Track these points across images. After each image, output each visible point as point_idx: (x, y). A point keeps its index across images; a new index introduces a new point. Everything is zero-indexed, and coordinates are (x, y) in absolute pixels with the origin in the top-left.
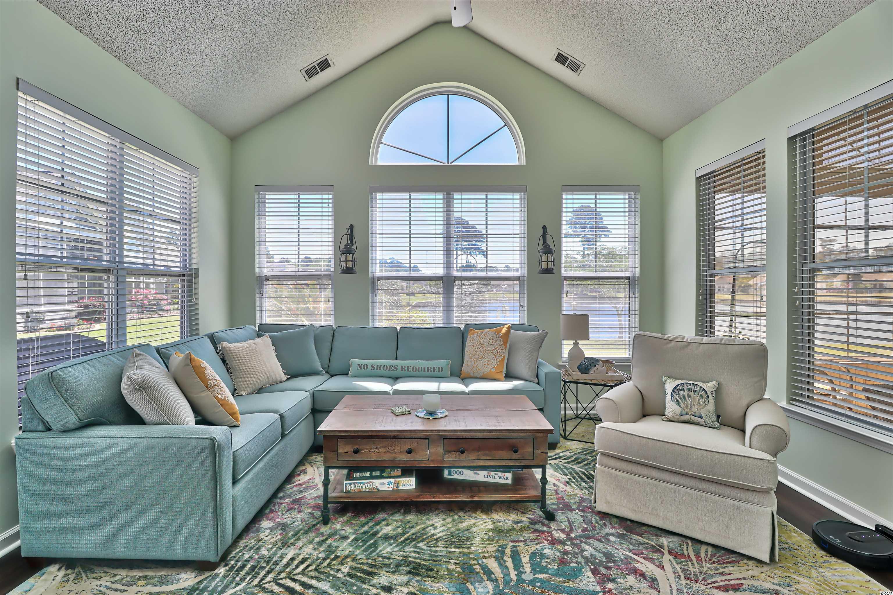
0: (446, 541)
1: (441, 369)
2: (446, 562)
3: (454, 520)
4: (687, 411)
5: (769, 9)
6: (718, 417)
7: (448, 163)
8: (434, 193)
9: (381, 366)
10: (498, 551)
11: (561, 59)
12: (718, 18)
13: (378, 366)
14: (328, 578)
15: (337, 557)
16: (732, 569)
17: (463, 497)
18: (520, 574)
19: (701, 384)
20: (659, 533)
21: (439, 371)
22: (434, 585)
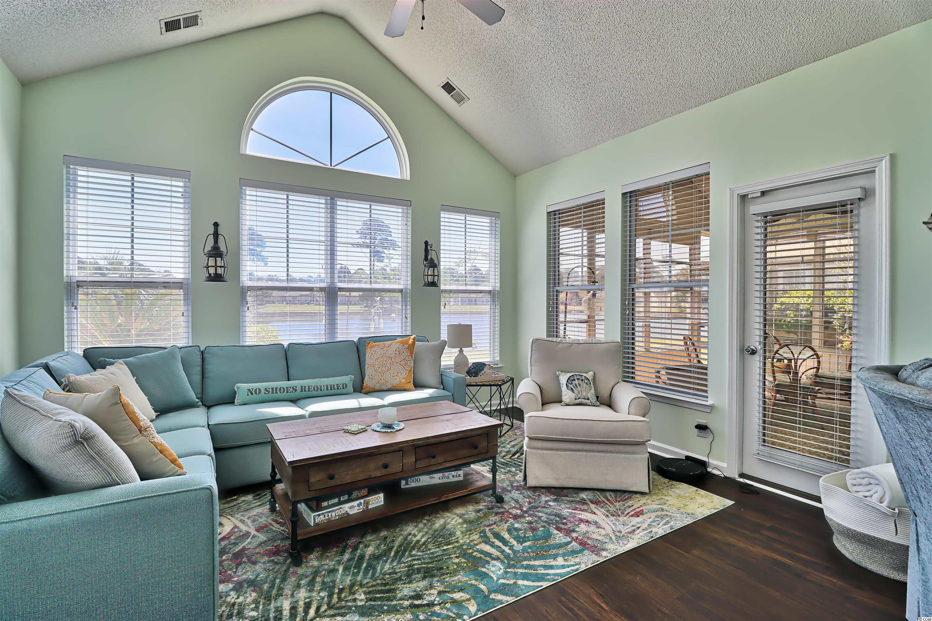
0: (434, 543)
1: (345, 386)
2: (448, 558)
3: (425, 525)
4: (579, 396)
5: (622, 98)
6: (597, 397)
7: (331, 166)
8: (317, 197)
9: (276, 388)
10: (481, 536)
11: (448, 88)
12: (586, 94)
13: (272, 389)
14: (351, 610)
15: (341, 591)
16: (631, 502)
17: (432, 501)
18: (511, 548)
19: (584, 375)
20: (576, 491)
21: (343, 388)
22: (453, 579)
